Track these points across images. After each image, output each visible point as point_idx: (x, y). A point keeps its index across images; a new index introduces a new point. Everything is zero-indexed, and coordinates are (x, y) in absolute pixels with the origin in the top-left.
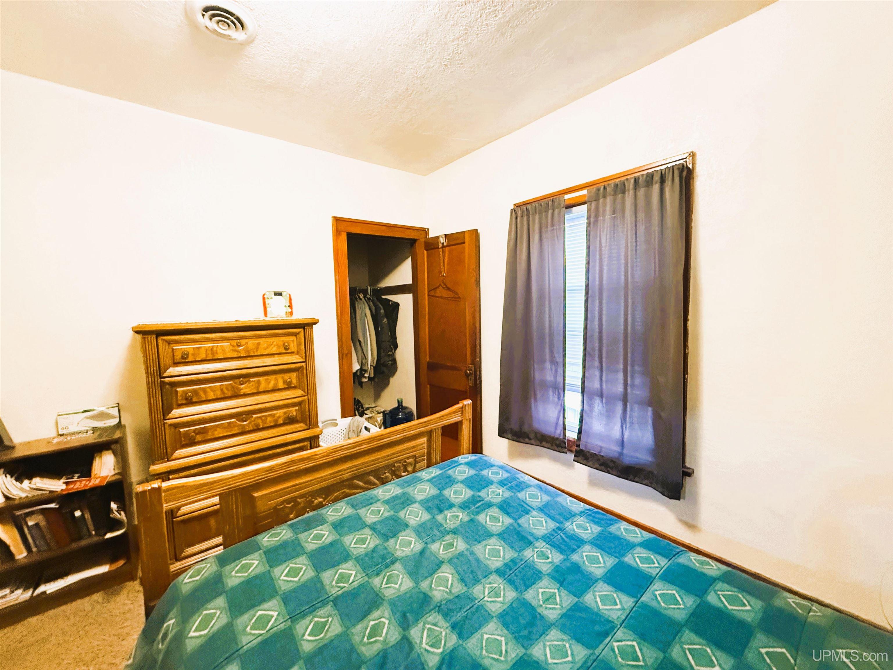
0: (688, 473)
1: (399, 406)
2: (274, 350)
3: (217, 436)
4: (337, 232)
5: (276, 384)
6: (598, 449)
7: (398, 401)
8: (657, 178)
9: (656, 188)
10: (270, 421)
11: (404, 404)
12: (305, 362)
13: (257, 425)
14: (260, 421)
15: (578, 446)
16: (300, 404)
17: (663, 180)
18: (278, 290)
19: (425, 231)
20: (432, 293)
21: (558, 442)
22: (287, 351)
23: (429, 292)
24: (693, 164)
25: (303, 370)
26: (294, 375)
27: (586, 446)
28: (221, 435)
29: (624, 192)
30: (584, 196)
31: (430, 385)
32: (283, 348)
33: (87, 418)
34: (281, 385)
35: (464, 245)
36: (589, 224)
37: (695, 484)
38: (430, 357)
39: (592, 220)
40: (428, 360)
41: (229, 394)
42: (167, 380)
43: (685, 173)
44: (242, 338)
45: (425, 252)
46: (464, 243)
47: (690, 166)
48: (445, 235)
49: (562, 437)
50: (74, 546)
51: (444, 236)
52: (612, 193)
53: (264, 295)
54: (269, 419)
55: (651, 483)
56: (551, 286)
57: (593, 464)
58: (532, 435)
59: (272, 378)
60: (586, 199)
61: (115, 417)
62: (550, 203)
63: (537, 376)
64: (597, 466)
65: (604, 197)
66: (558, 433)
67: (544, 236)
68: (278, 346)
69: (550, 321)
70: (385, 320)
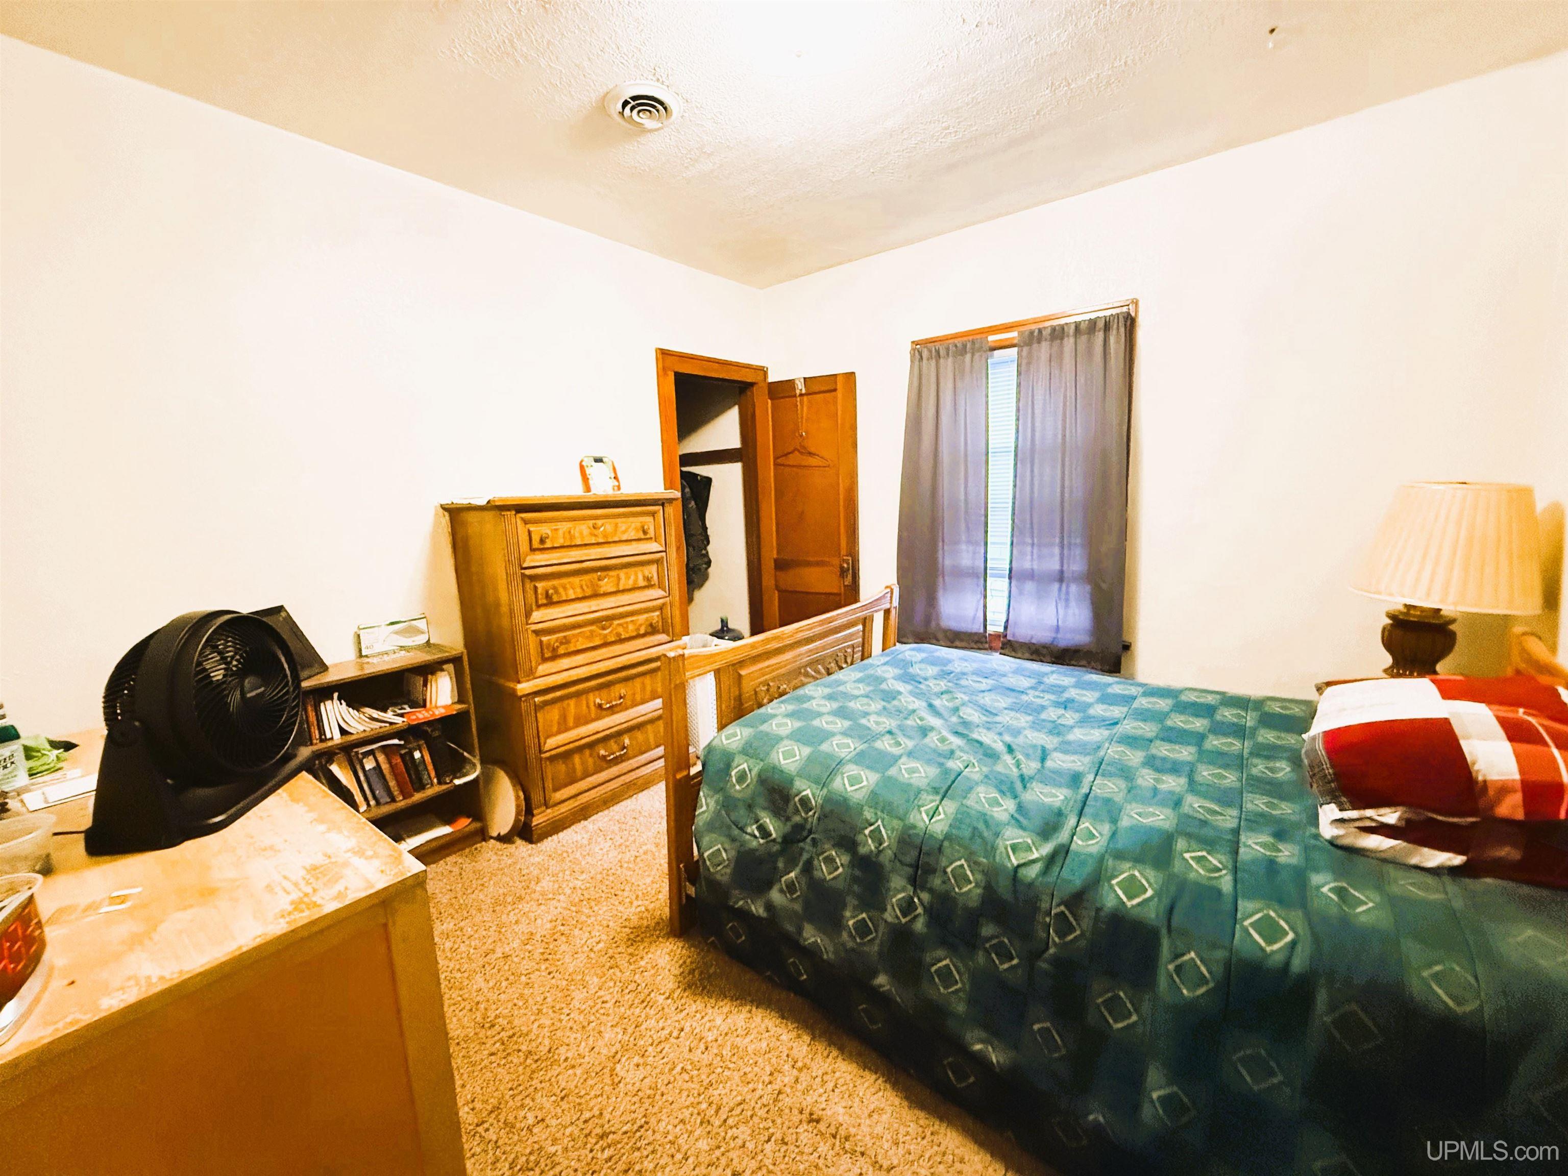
0: (1127, 647)
1: (722, 627)
2: (632, 535)
3: (580, 648)
4: (662, 372)
5: (636, 580)
6: (1028, 638)
7: (722, 621)
8: (1101, 324)
9: (1100, 336)
10: (631, 630)
11: (731, 626)
12: (665, 551)
13: (619, 635)
14: (620, 630)
15: (1005, 636)
16: (661, 608)
17: (1107, 327)
18: (598, 455)
19: (763, 371)
20: (779, 461)
21: (976, 638)
22: (644, 536)
23: (776, 458)
24: (1136, 312)
25: (662, 562)
26: (654, 568)
27: (1014, 635)
28: (584, 647)
29: (1062, 339)
30: (1013, 338)
31: (779, 591)
32: (641, 533)
33: (397, 633)
34: (642, 583)
35: (834, 393)
36: (1019, 373)
37: (1132, 660)
38: (778, 553)
39: (1023, 368)
40: (775, 556)
41: (589, 592)
42: (528, 572)
43: (1129, 323)
44: (597, 518)
45: (769, 401)
46: (835, 390)
47: (1133, 314)
48: (805, 378)
49: (982, 630)
50: (418, 797)
51: (802, 380)
52: (1049, 337)
53: (581, 462)
54: (631, 627)
55: (1089, 663)
56: (969, 448)
57: (1023, 653)
58: (940, 636)
59: (631, 571)
60: (1016, 341)
61: (423, 633)
62: (969, 346)
63: (948, 562)
64: (1027, 655)
65: (1039, 341)
66: (978, 628)
67: (959, 384)
68: (637, 530)
69: (966, 494)
70: (693, 503)
